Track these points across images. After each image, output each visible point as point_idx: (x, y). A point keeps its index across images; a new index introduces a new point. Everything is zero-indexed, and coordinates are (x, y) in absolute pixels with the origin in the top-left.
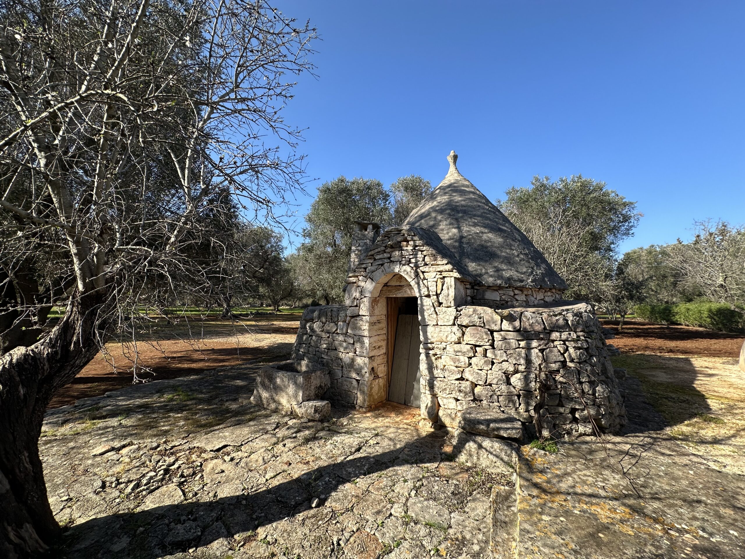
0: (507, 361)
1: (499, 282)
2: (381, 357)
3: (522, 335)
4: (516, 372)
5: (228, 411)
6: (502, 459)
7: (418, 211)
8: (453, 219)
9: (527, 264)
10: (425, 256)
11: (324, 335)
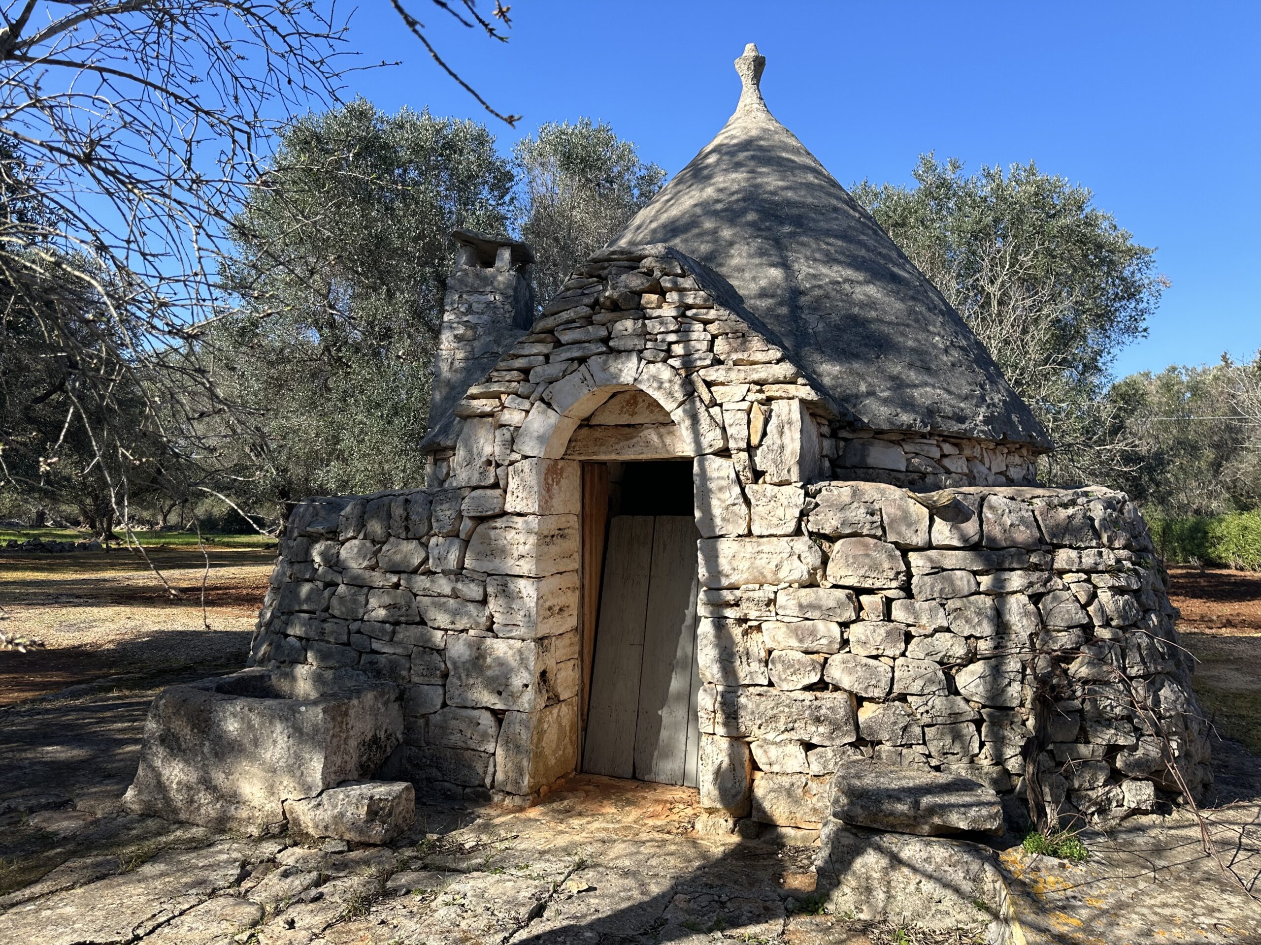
0: (948, 630)
1: (906, 418)
2: (566, 640)
3: (987, 560)
4: (971, 658)
5: (46, 840)
6: (957, 890)
7: (659, 212)
8: (766, 238)
9: (969, 376)
10: (714, 337)
11: (378, 579)
